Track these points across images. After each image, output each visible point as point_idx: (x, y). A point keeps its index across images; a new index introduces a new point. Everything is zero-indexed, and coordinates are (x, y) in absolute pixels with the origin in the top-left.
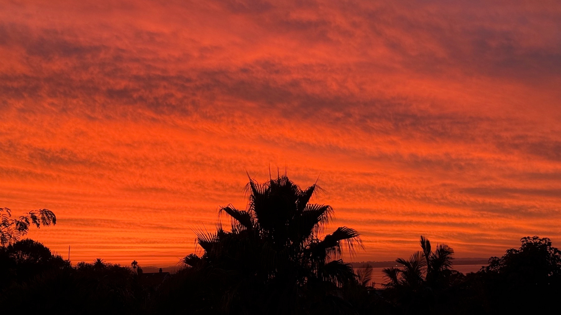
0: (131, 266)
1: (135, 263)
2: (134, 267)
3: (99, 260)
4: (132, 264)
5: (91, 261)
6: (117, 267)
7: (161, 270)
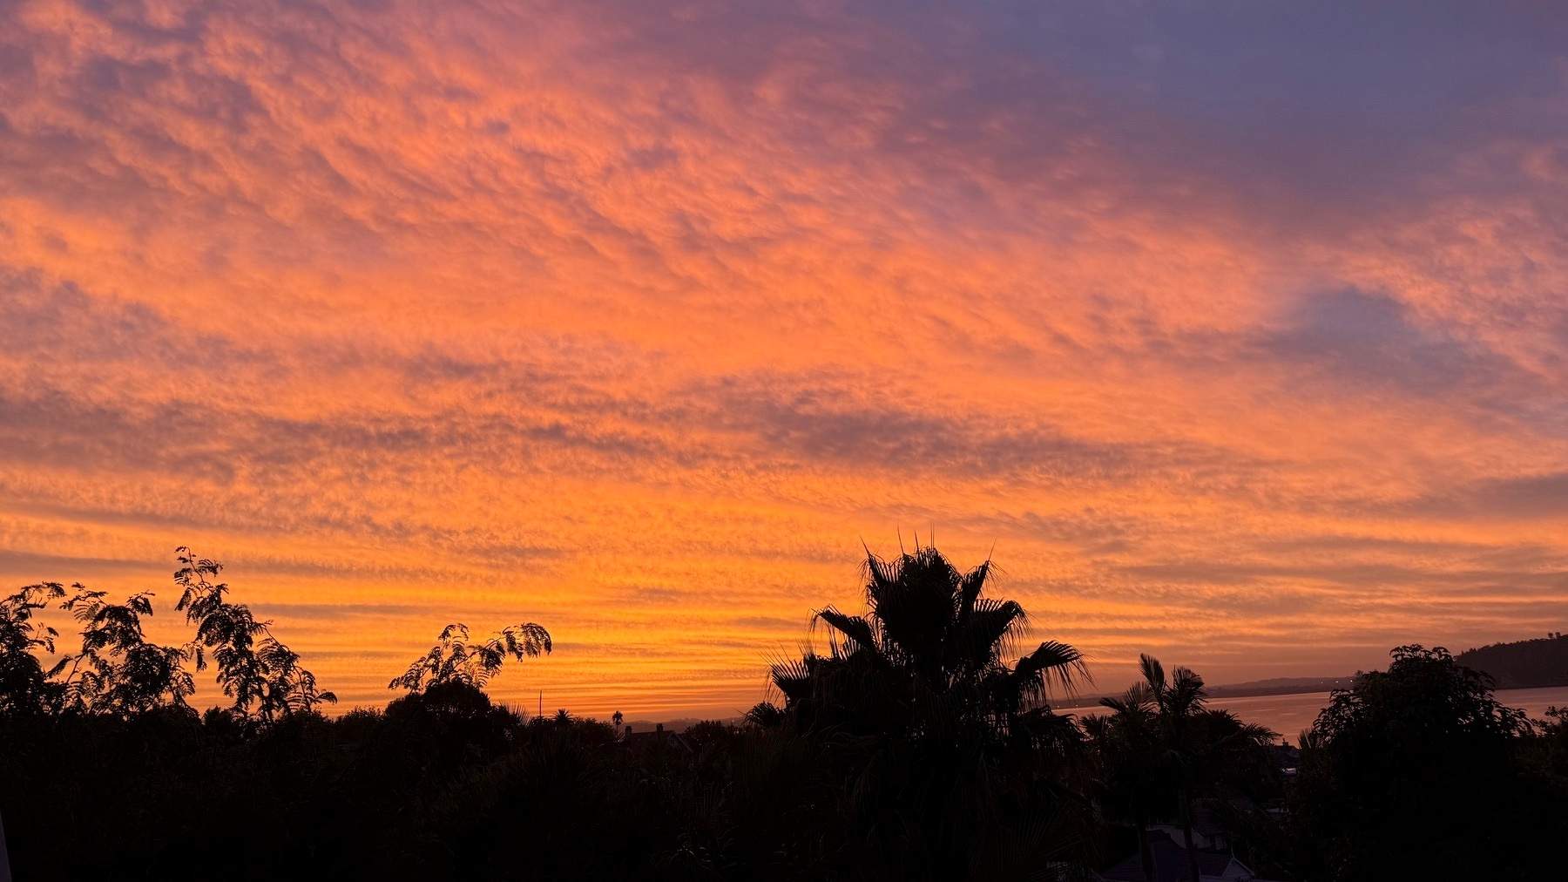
0: (612, 722)
1: (618, 716)
2: (618, 723)
3: (562, 712)
4: (614, 717)
5: (550, 714)
6: (590, 724)
7: (660, 726)
